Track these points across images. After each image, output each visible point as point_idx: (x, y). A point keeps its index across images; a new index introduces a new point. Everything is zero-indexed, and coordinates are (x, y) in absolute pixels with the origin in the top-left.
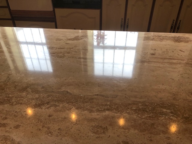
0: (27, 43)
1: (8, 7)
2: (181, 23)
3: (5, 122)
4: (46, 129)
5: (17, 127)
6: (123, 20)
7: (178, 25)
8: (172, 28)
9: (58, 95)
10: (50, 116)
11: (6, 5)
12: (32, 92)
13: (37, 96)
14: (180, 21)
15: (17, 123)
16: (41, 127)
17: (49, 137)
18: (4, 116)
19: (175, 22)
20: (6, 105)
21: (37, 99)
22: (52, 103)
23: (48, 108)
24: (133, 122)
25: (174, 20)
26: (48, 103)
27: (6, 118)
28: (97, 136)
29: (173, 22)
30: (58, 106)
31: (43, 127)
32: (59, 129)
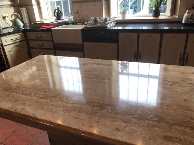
0: (66, 67)
1: (52, 40)
2: (188, 56)
3: (26, 103)
4: (42, 108)
5: (30, 105)
6: (136, 52)
7: (186, 57)
8: (180, 60)
9: (55, 94)
10: (46, 103)
11: (51, 39)
12: (43, 92)
13: (45, 94)
14: (188, 54)
15: (30, 104)
16: (40, 107)
17: (42, 111)
18: (26, 100)
19: (182, 55)
20: (28, 96)
21: (44, 95)
22: (50, 98)
23: (47, 100)
24: (86, 110)
25: (181, 54)
26: (48, 97)
27: (26, 101)
28: (64, 113)
29: (181, 55)
30: (53, 99)
31: (41, 107)
32: (48, 109)
